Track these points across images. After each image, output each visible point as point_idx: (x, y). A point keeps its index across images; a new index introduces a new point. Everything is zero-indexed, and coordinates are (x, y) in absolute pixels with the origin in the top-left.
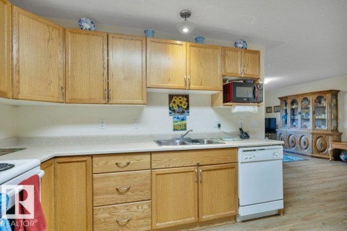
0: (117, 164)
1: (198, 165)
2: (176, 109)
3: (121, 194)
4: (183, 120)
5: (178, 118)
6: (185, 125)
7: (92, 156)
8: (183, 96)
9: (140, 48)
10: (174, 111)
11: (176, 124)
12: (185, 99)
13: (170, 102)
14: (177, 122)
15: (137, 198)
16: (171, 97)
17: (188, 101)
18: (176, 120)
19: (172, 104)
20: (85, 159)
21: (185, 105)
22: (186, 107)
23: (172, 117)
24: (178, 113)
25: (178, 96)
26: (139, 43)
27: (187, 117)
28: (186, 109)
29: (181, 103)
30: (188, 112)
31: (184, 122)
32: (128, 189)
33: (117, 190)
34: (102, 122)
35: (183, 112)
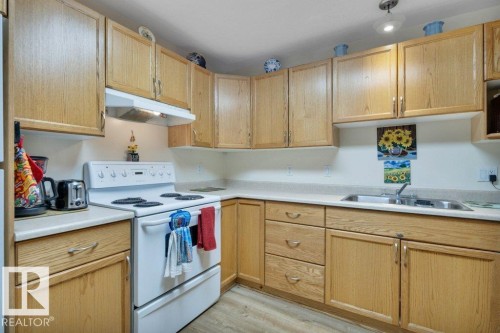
0: (287, 214)
1: (401, 238)
2: (391, 149)
3: (291, 248)
4: (403, 166)
5: (393, 163)
6: (408, 176)
7: (265, 201)
8: (403, 127)
9: (325, 76)
10: (387, 152)
11: (389, 172)
12: (408, 132)
13: (379, 139)
14: (391, 169)
15: (307, 257)
16: (381, 131)
17: (413, 135)
18: (390, 166)
19: (382, 142)
20: (259, 203)
21: (407, 142)
22: (409, 145)
23: (383, 162)
24: (393, 154)
25: (393, 128)
26: (323, 69)
27: (412, 162)
28: (409, 149)
29: (400, 139)
30: (415, 154)
31: (405, 170)
32: (298, 244)
33: (287, 242)
34: (289, 167)
35: (404, 154)
